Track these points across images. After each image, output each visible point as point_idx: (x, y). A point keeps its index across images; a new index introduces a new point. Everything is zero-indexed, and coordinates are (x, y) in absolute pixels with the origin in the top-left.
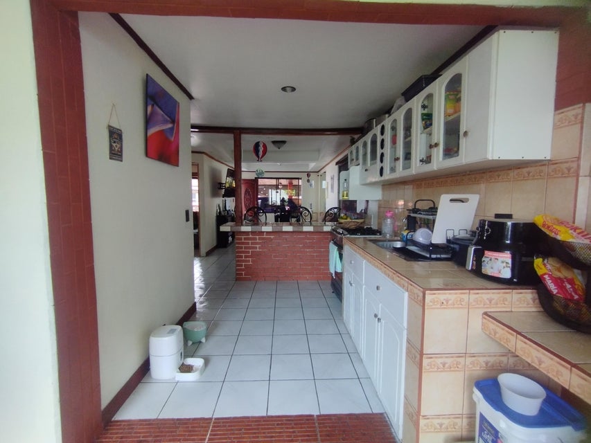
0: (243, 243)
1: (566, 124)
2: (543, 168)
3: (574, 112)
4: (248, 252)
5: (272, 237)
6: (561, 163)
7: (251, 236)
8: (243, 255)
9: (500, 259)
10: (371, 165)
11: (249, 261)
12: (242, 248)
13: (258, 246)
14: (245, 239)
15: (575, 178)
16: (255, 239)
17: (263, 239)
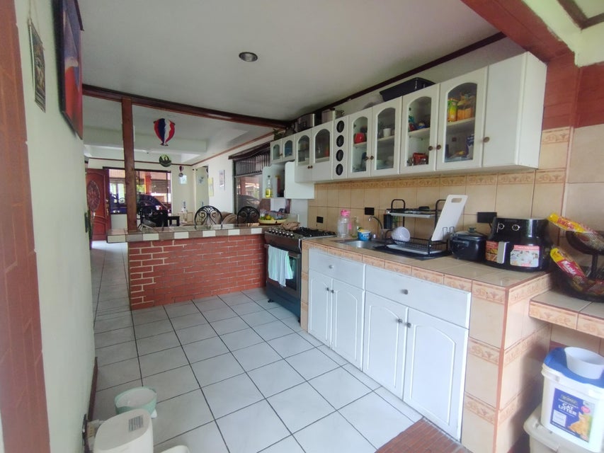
0: (141, 257)
1: (554, 141)
2: (530, 175)
3: (561, 133)
4: (150, 268)
5: (183, 245)
6: (548, 172)
7: (152, 247)
8: (142, 273)
9: (531, 252)
10: (316, 162)
11: (150, 281)
12: (139, 264)
13: (163, 259)
14: (144, 251)
15: (562, 184)
16: (160, 250)
17: (171, 249)
